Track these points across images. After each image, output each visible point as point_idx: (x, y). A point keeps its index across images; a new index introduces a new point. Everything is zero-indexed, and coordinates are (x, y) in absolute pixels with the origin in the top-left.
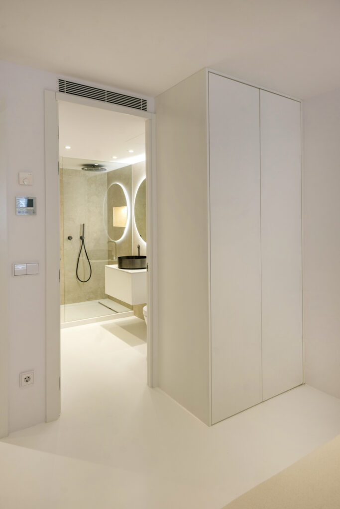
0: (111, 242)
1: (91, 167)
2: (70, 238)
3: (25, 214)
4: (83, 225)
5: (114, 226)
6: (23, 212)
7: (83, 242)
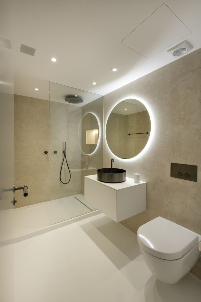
0: (84, 155)
2: (55, 152)
4: (65, 143)
5: (87, 144)
7: (65, 155)
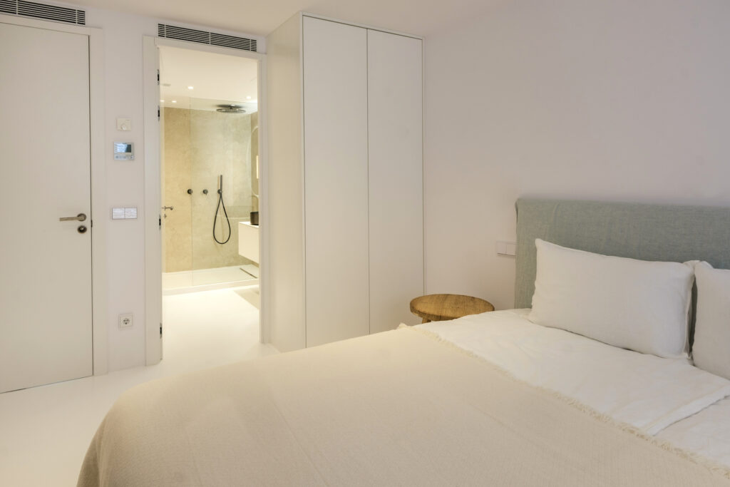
1: (229, 108)
2: (205, 192)
3: (123, 159)
4: (221, 176)
6: (120, 157)
7: (221, 197)
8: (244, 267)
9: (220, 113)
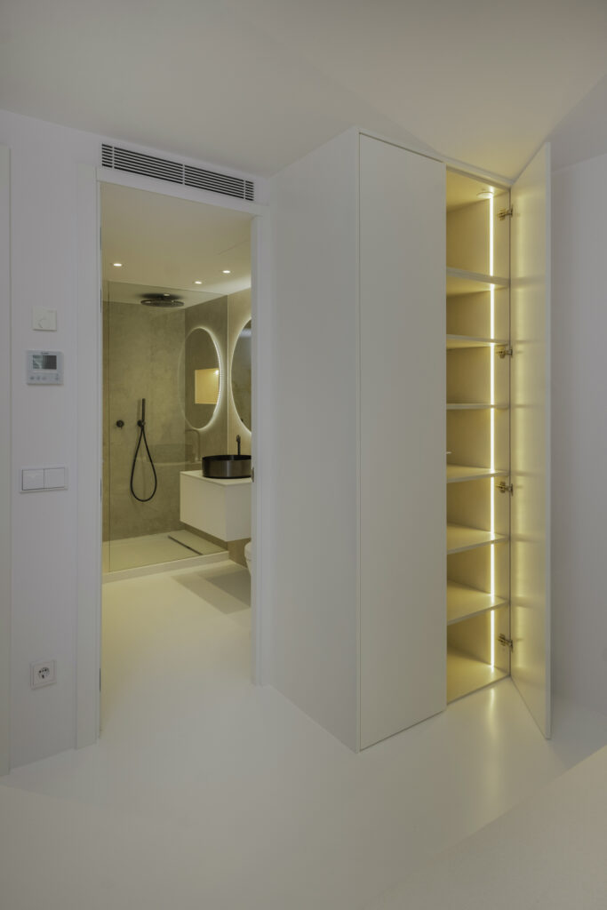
0: (191, 430)
1: (158, 299)
2: (120, 424)
4: (144, 400)
5: (196, 402)
6: (39, 378)
7: (143, 430)
8: (174, 534)
9: (145, 306)
